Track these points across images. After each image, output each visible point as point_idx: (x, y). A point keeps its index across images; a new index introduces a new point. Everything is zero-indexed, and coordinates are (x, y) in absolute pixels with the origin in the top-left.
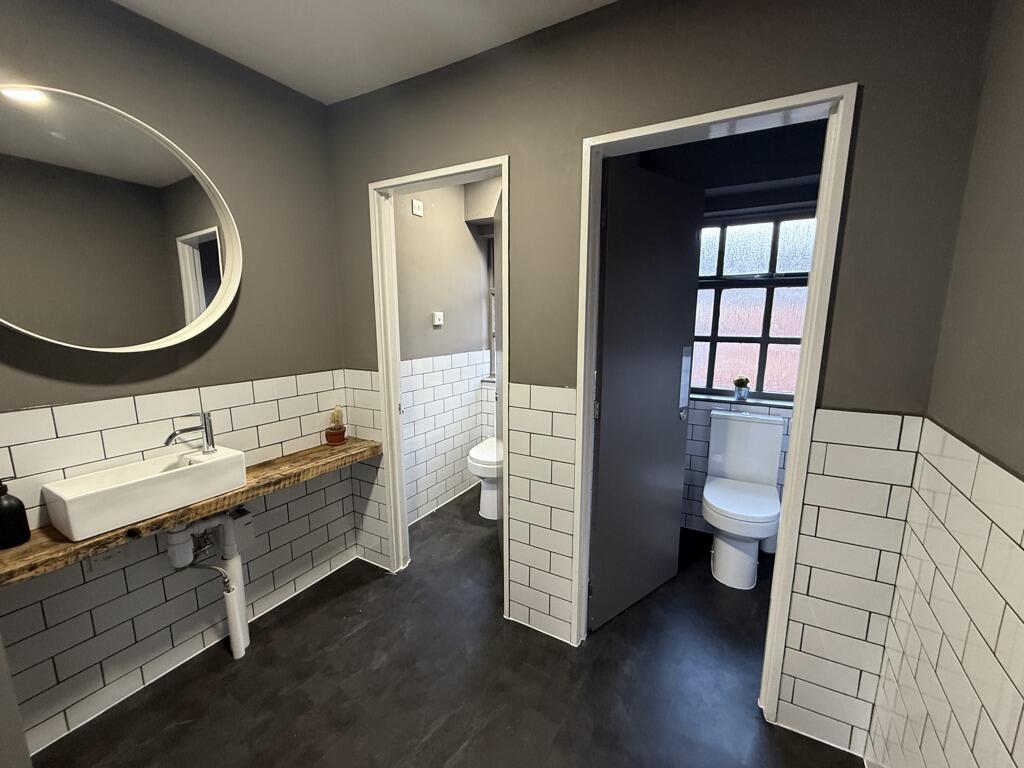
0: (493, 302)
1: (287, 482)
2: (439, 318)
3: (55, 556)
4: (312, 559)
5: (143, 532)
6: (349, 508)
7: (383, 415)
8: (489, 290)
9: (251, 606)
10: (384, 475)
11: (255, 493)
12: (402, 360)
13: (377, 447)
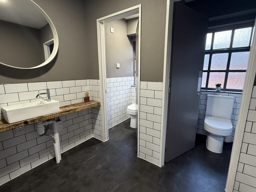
0: (135, 61)
1: (72, 111)
2: (118, 65)
3: (3, 127)
4: (80, 136)
5: (29, 122)
6: (91, 122)
7: (101, 93)
8: (134, 58)
9: (62, 148)
10: (101, 112)
11: (62, 114)
12: (107, 78)
13: (99, 103)
